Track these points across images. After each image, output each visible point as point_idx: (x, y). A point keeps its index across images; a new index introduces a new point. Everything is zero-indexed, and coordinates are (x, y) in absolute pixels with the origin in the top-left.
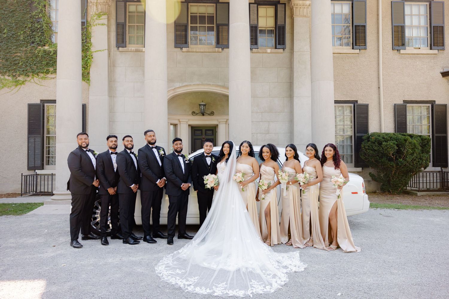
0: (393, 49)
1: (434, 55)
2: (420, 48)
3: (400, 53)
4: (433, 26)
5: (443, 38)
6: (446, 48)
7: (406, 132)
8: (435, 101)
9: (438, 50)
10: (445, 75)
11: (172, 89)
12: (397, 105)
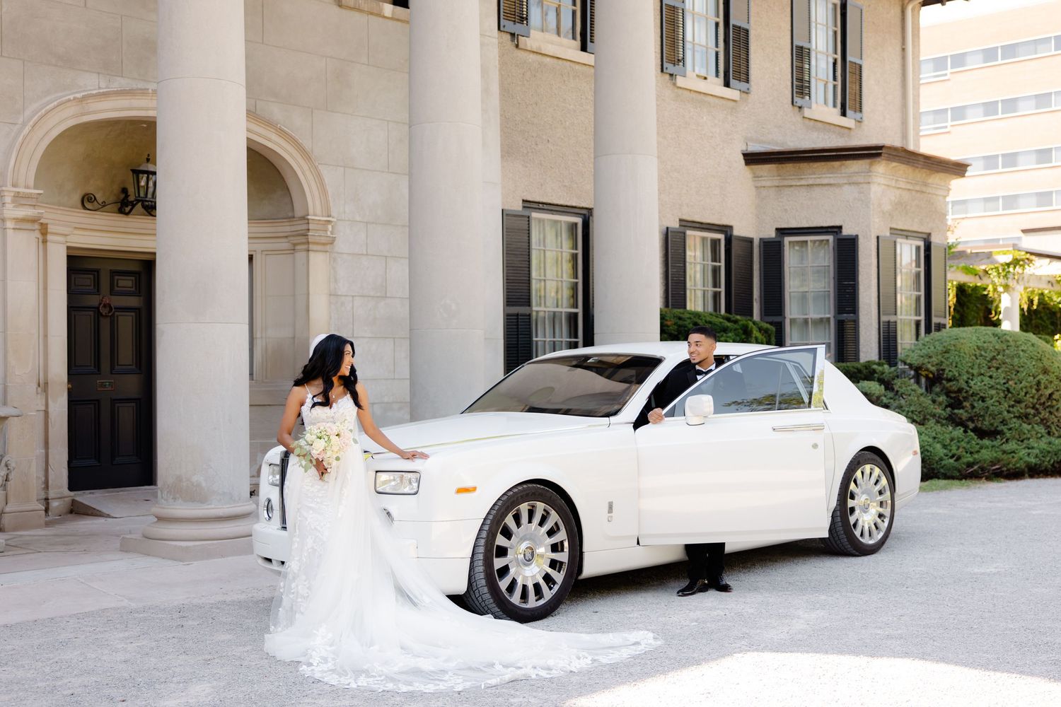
0: (662, 71)
1: (733, 103)
2: (705, 78)
3: (675, 84)
4: (734, 26)
5: (747, 61)
6: (751, 89)
7: (684, 306)
8: (731, 227)
9: (740, 90)
10: (751, 160)
11: (75, 99)
12: (671, 232)
